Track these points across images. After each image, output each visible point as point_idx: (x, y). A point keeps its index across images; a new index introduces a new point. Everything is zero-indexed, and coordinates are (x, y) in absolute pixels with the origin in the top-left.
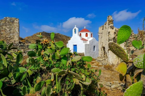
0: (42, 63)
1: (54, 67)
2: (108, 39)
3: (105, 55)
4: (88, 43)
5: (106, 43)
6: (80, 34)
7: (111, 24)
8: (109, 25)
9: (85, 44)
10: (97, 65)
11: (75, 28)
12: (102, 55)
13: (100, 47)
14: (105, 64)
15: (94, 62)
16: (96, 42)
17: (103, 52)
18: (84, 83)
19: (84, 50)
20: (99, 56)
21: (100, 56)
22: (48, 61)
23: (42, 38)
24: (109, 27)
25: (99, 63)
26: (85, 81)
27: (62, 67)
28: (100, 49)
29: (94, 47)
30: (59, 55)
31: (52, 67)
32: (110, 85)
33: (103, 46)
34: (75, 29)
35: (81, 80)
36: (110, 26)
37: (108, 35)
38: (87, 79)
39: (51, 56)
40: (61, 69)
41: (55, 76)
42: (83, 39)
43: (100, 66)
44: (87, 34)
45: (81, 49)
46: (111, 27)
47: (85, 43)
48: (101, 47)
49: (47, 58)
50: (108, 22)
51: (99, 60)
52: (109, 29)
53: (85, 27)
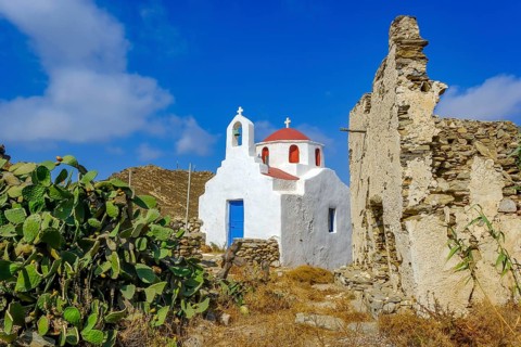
2: (397, 150)
3: (382, 249)
4: (299, 190)
5: (387, 179)
6: (266, 150)
7: (414, 64)
8: (400, 66)
9: (283, 196)
10: (341, 311)
11: (239, 118)
12: (371, 253)
13: (357, 204)
16: (340, 186)
17: (374, 234)
19: (279, 225)
20: (354, 258)
21: (357, 256)
24: (403, 78)
25: (352, 297)
28: (357, 220)
29: (331, 211)
33: (371, 196)
34: (238, 126)
36: (406, 71)
37: (396, 123)
43: (358, 317)
44: (294, 149)
45: (263, 224)
46: (411, 78)
47: (285, 192)
48: (362, 206)
50: (393, 52)
51: (353, 276)
52: (400, 89)
53: (287, 122)
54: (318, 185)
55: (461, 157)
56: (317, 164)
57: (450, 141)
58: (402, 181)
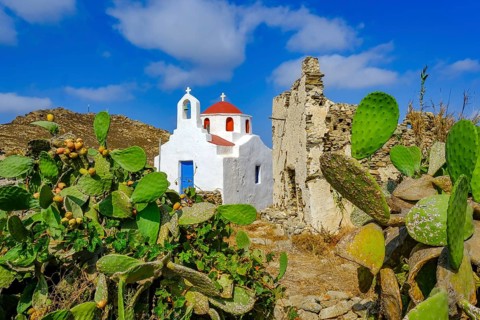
0: (56, 237)
1: (107, 251)
2: (305, 142)
3: (294, 197)
4: (235, 153)
5: (298, 156)
6: (207, 120)
7: (316, 89)
8: (308, 89)
9: (225, 159)
10: (269, 235)
11: (188, 96)
12: (286, 199)
13: (277, 168)
14: (297, 231)
15: (258, 226)
16: (264, 149)
17: (289, 188)
18: (229, 307)
19: (222, 181)
20: (275, 202)
21: (276, 201)
22: (80, 226)
23: (55, 132)
24: (309, 98)
25: (275, 228)
26: (231, 300)
27: (139, 248)
28: (278, 178)
29: (257, 168)
30: (130, 200)
31: (101, 251)
32: (317, 307)
33: (288, 164)
34: (187, 103)
35: (217, 298)
36: (312, 93)
37: (304, 125)
38: (240, 292)
39: (94, 205)
40: (137, 257)
41: (112, 286)
42: (216, 141)
43: (280, 238)
44: (229, 120)
45: (208, 179)
46: (314, 97)
47: (225, 156)
48: (282, 169)
49: (78, 216)
50: (304, 79)
51: (275, 215)
52: (307, 104)
53: (223, 96)
54: (248, 149)
56: (247, 131)
58: (307, 160)
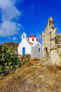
2: (49, 39)
3: (47, 55)
4: (34, 46)
5: (48, 44)
6: (28, 39)
7: (52, 25)
8: (50, 25)
9: (31, 47)
10: (41, 65)
11: (24, 34)
12: (45, 56)
13: (43, 48)
14: (48, 65)
16: (41, 45)
17: (46, 53)
19: (31, 52)
21: (43, 56)
24: (50, 27)
28: (43, 50)
29: (39, 49)
33: (46, 47)
37: (49, 35)
43: (43, 66)
44: (33, 39)
46: (52, 27)
50: (49, 23)
51: (43, 60)
52: (50, 29)
53: (32, 34)
54: (37, 45)
55: (60, 40)
56: (37, 41)
57: (58, 37)
58: (50, 44)
